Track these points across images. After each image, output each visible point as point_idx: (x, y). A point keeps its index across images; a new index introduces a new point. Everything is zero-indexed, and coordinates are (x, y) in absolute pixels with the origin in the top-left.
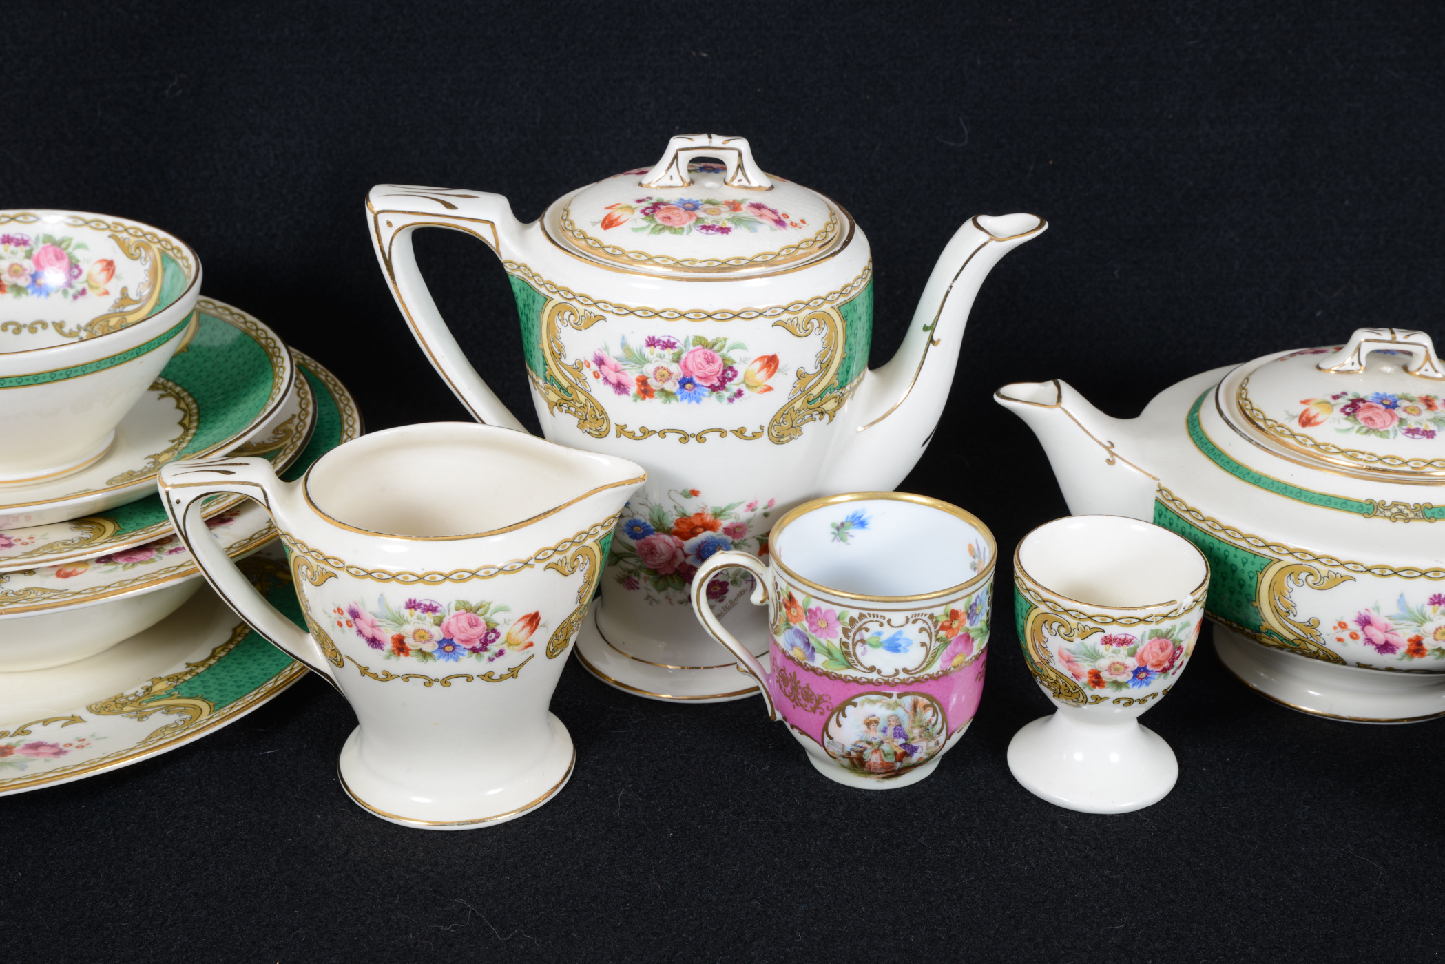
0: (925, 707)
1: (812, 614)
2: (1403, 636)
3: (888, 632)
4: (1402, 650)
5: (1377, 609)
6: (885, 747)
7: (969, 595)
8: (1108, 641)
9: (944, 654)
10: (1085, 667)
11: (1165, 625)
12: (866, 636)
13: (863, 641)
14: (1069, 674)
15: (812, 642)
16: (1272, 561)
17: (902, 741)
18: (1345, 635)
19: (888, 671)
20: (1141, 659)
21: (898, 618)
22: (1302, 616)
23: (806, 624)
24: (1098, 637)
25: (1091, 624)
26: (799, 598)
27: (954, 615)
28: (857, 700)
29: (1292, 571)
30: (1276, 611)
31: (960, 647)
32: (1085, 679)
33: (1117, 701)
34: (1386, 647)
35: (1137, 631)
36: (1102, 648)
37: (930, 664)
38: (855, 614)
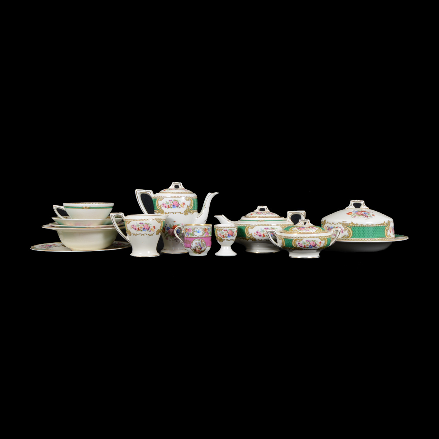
0: (203, 241)
1: (188, 229)
2: (262, 234)
3: (198, 230)
4: (262, 236)
5: (258, 230)
6: (198, 247)
7: (208, 227)
8: (224, 230)
9: (205, 234)
10: (222, 235)
11: (231, 229)
12: (195, 231)
13: (195, 232)
14: (220, 236)
15: (189, 233)
16: (246, 227)
17: (200, 246)
18: (255, 235)
19: (198, 236)
20: (229, 233)
21: (199, 228)
22: (250, 233)
23: (188, 231)
24: (223, 230)
25: (222, 228)
26: (187, 228)
27: (206, 229)
28: (195, 240)
29: (248, 227)
30: (247, 233)
31: (207, 234)
32: (222, 237)
33: (226, 240)
34: (260, 236)
35: (228, 229)
36: (224, 232)
37: (203, 235)
38: (194, 228)
